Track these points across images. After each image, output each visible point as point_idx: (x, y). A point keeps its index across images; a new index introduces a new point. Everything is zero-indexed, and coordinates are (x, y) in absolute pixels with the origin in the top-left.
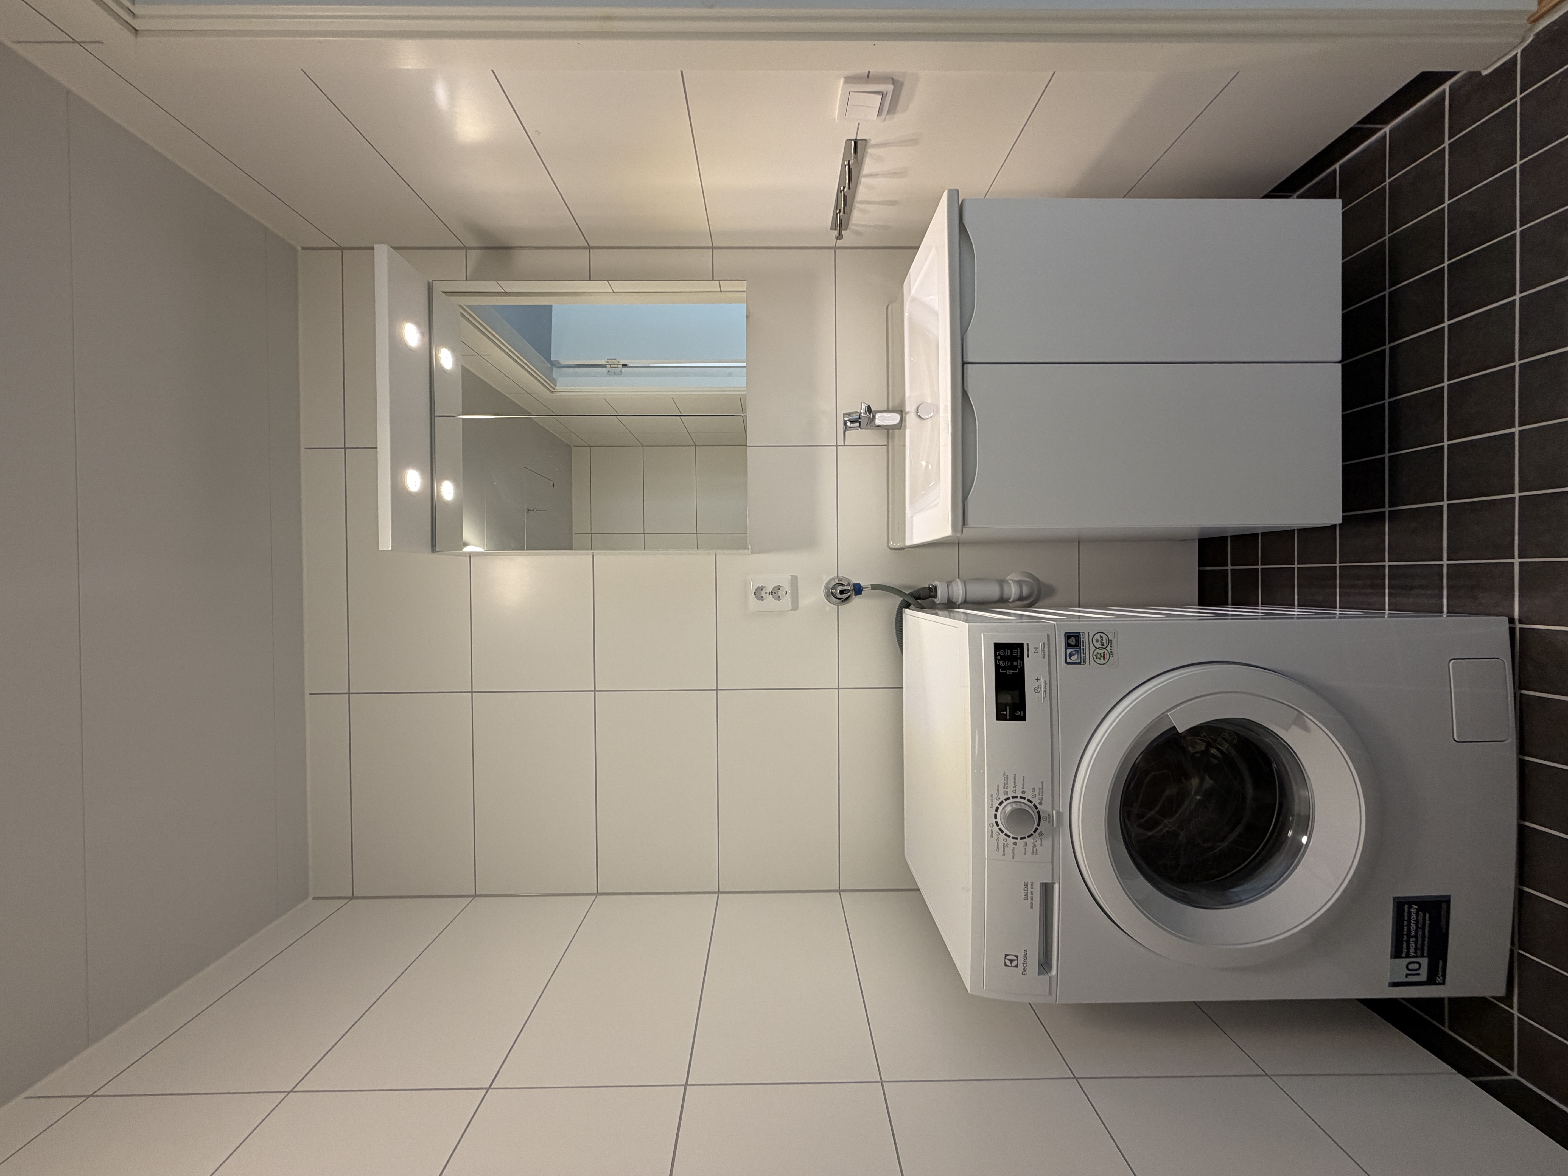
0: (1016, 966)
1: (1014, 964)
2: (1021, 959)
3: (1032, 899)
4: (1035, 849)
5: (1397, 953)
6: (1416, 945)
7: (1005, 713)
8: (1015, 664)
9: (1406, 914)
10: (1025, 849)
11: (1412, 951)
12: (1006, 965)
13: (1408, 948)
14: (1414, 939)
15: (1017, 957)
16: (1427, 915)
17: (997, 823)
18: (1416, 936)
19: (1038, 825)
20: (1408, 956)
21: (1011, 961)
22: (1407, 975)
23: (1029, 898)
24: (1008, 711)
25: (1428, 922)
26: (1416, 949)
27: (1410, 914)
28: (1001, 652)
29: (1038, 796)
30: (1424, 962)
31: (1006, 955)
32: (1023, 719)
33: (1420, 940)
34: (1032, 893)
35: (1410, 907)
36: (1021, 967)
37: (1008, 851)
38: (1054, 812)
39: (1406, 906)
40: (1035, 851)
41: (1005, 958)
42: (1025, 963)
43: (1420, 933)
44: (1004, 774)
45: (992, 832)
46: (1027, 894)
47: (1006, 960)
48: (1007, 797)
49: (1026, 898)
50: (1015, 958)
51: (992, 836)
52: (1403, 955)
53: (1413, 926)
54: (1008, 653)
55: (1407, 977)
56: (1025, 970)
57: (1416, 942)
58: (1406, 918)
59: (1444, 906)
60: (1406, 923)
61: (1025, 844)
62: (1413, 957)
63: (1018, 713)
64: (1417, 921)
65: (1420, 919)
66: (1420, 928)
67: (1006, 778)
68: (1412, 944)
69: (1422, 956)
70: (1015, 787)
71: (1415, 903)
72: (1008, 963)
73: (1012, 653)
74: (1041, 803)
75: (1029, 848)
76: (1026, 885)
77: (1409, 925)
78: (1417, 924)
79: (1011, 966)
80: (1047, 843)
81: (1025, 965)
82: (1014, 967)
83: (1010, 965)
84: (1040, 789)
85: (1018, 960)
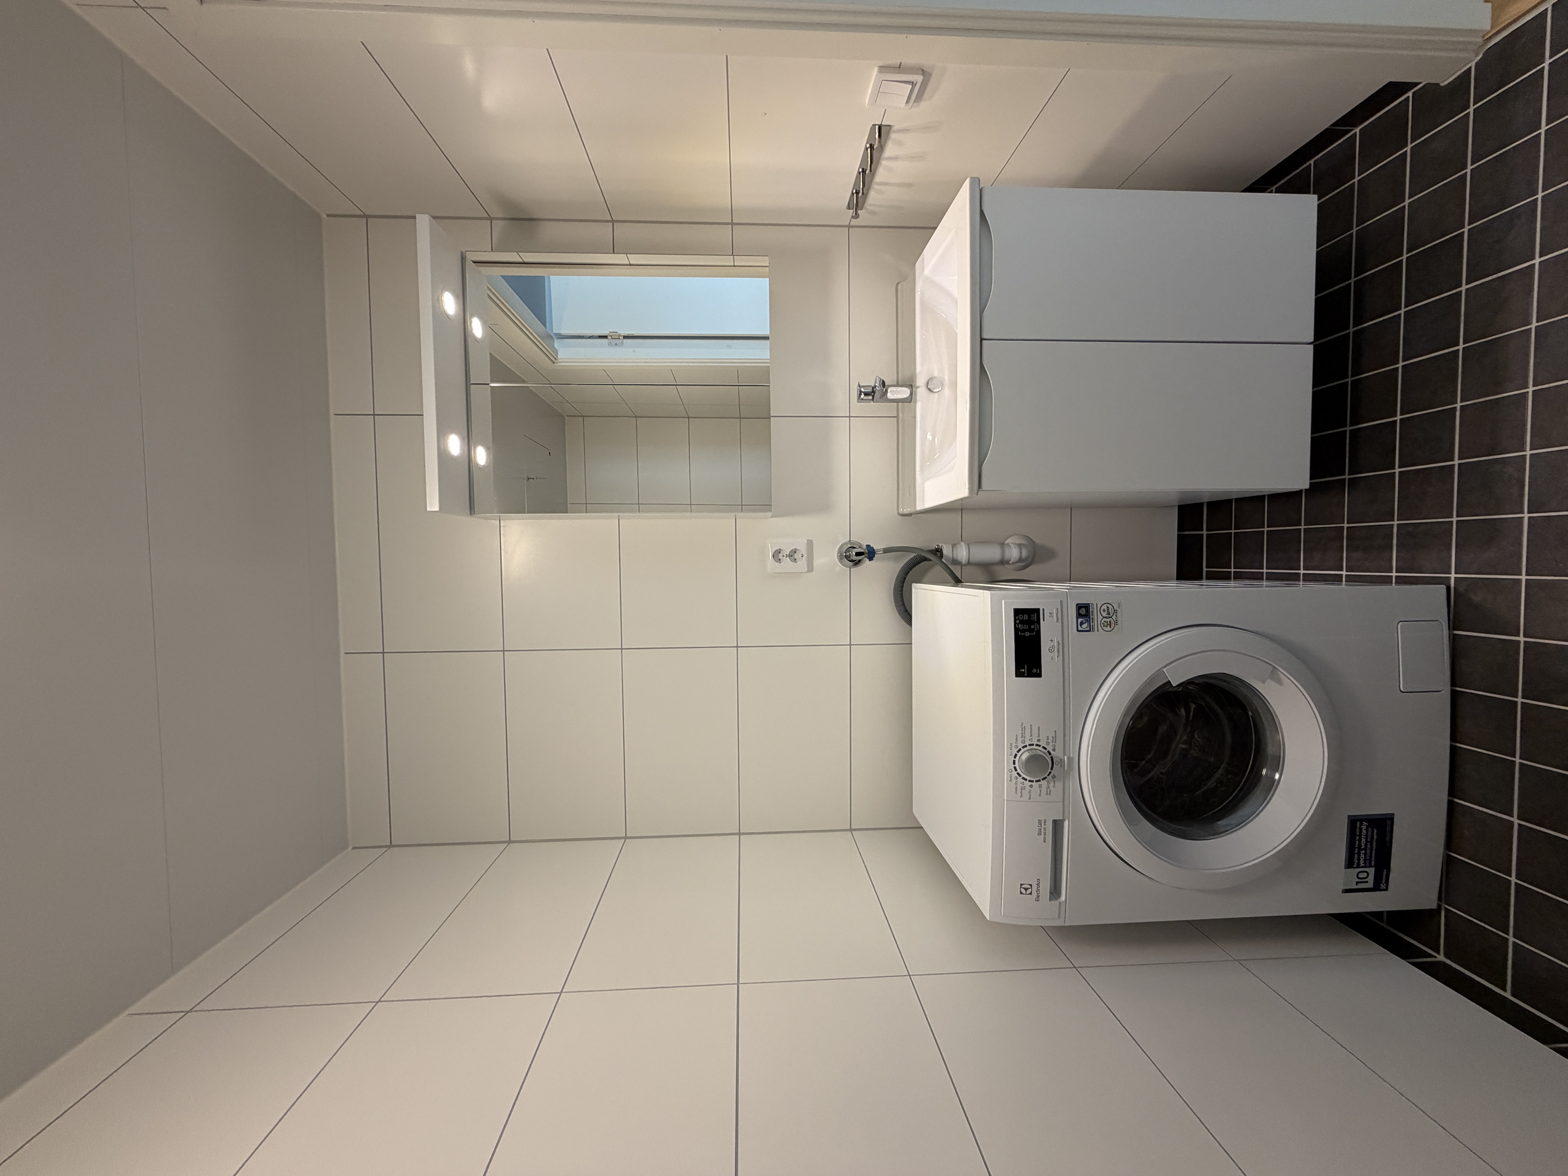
0: (1031, 894)
1: (1029, 891)
2: (1035, 887)
3: (1045, 834)
4: (1048, 790)
5: (1350, 864)
6: (1365, 856)
7: (1023, 670)
8: (1032, 627)
9: (1358, 830)
10: (1040, 790)
11: (1362, 862)
12: (1021, 893)
13: (1359, 859)
14: (1363, 852)
15: (1031, 885)
16: (1375, 831)
17: (1015, 768)
18: (1365, 849)
19: (1052, 769)
20: (1358, 867)
21: (1026, 889)
22: (1357, 883)
23: (1043, 834)
24: (1026, 668)
25: (1375, 837)
26: (1365, 860)
27: (1361, 829)
28: (1020, 617)
29: (1051, 744)
30: (1372, 871)
31: (1021, 885)
32: (1039, 675)
33: (1368, 852)
34: (1045, 829)
35: (1361, 824)
36: (1035, 894)
37: (1026, 793)
38: (1065, 757)
39: (1358, 823)
40: (1049, 792)
41: (1021, 887)
42: (1038, 890)
43: (1369, 846)
44: (1022, 725)
45: (1011, 777)
46: (1040, 830)
47: (1022, 889)
48: (1024, 745)
49: (1040, 834)
50: (1030, 887)
51: (1011, 780)
52: (1355, 866)
53: (1363, 840)
54: (1026, 617)
55: (1357, 885)
56: (1038, 897)
57: (1365, 854)
58: (1358, 833)
59: (1389, 822)
60: (1357, 838)
61: (1040, 786)
62: (1363, 867)
63: (1035, 671)
64: (1367, 835)
65: (1369, 833)
66: (1369, 842)
67: (1023, 729)
68: (1362, 856)
69: (1370, 866)
70: (1031, 736)
71: (1365, 820)
72: (1023, 891)
73: (1029, 617)
74: (1054, 750)
75: (1044, 789)
76: (1040, 822)
77: (1360, 840)
78: (1366, 839)
79: (1026, 894)
80: (1059, 785)
81: (1038, 892)
82: (1028, 894)
83: (1024, 893)
84: (1053, 737)
85: (1032, 888)
